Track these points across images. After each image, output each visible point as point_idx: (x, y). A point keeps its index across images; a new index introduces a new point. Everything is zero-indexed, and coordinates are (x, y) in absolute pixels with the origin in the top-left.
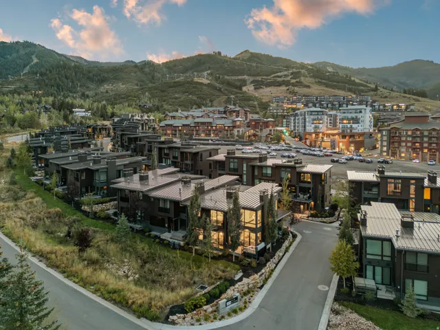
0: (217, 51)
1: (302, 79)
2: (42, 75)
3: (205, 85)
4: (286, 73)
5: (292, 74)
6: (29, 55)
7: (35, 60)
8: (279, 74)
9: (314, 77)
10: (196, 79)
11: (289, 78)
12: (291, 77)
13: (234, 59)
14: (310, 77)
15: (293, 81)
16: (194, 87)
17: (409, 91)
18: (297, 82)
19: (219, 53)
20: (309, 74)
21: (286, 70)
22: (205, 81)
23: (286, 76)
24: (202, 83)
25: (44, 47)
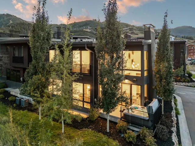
0: (94, 19)
1: (134, 31)
2: (12, 27)
3: (89, 32)
4: (126, 28)
5: (129, 29)
6: (9, 20)
7: (11, 22)
8: (123, 29)
9: (139, 30)
10: (84, 30)
11: (128, 31)
12: (129, 30)
13: (102, 22)
14: (138, 30)
15: (130, 32)
16: (83, 33)
17: (184, 37)
18: (132, 32)
19: (96, 20)
20: (137, 29)
21: (126, 27)
22: (88, 30)
23: (126, 30)
24: (87, 31)
25: (16, 16)
